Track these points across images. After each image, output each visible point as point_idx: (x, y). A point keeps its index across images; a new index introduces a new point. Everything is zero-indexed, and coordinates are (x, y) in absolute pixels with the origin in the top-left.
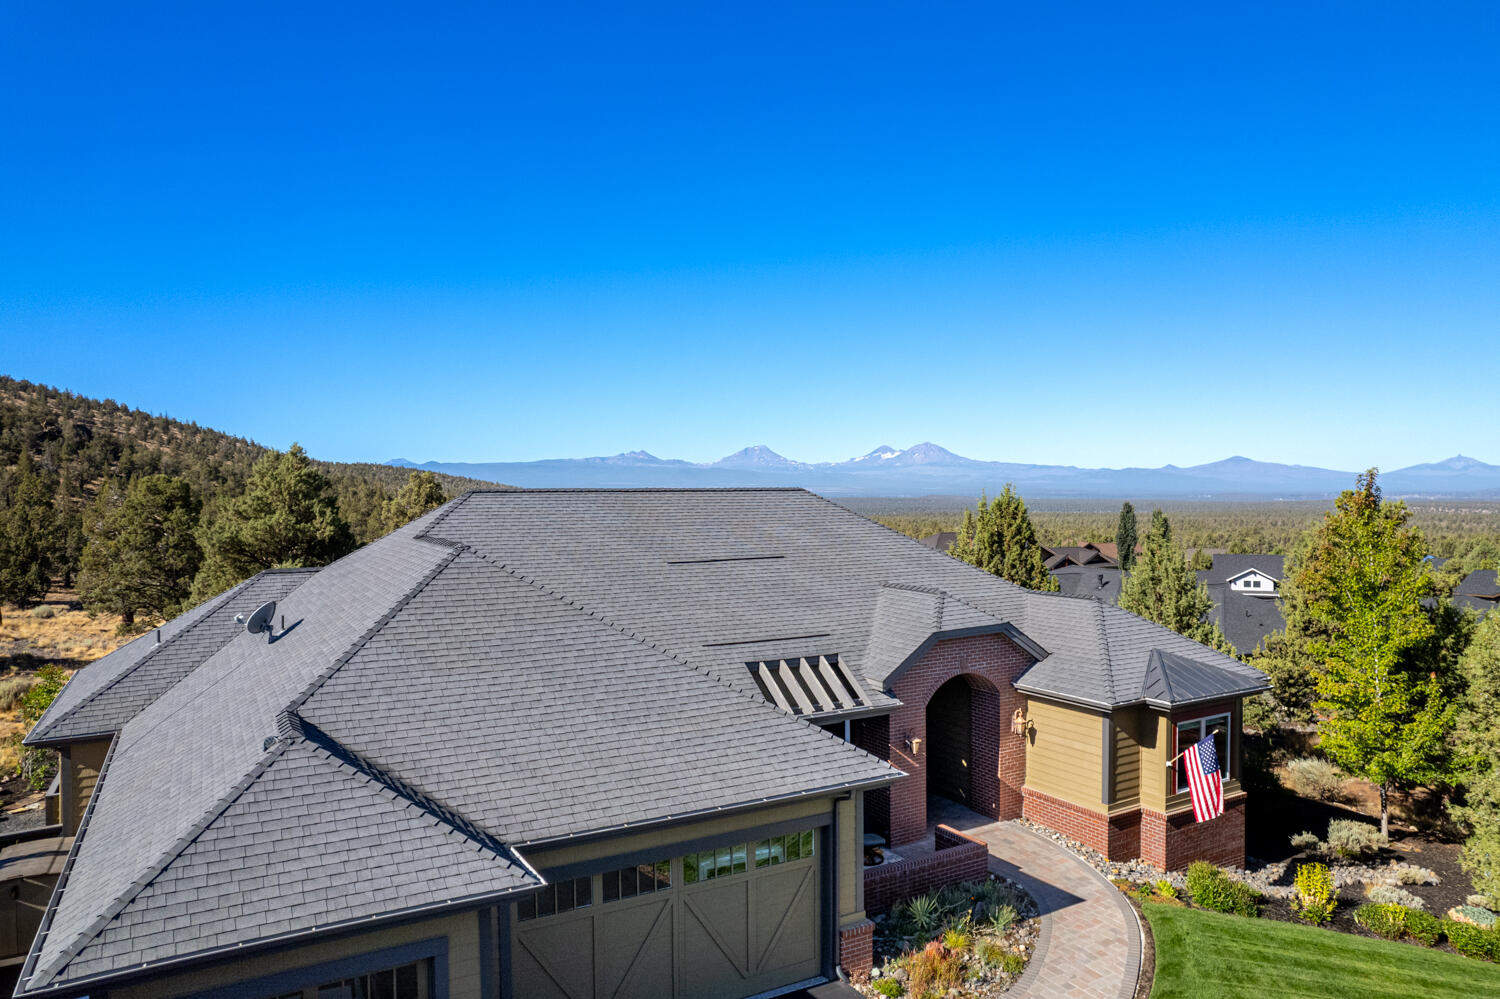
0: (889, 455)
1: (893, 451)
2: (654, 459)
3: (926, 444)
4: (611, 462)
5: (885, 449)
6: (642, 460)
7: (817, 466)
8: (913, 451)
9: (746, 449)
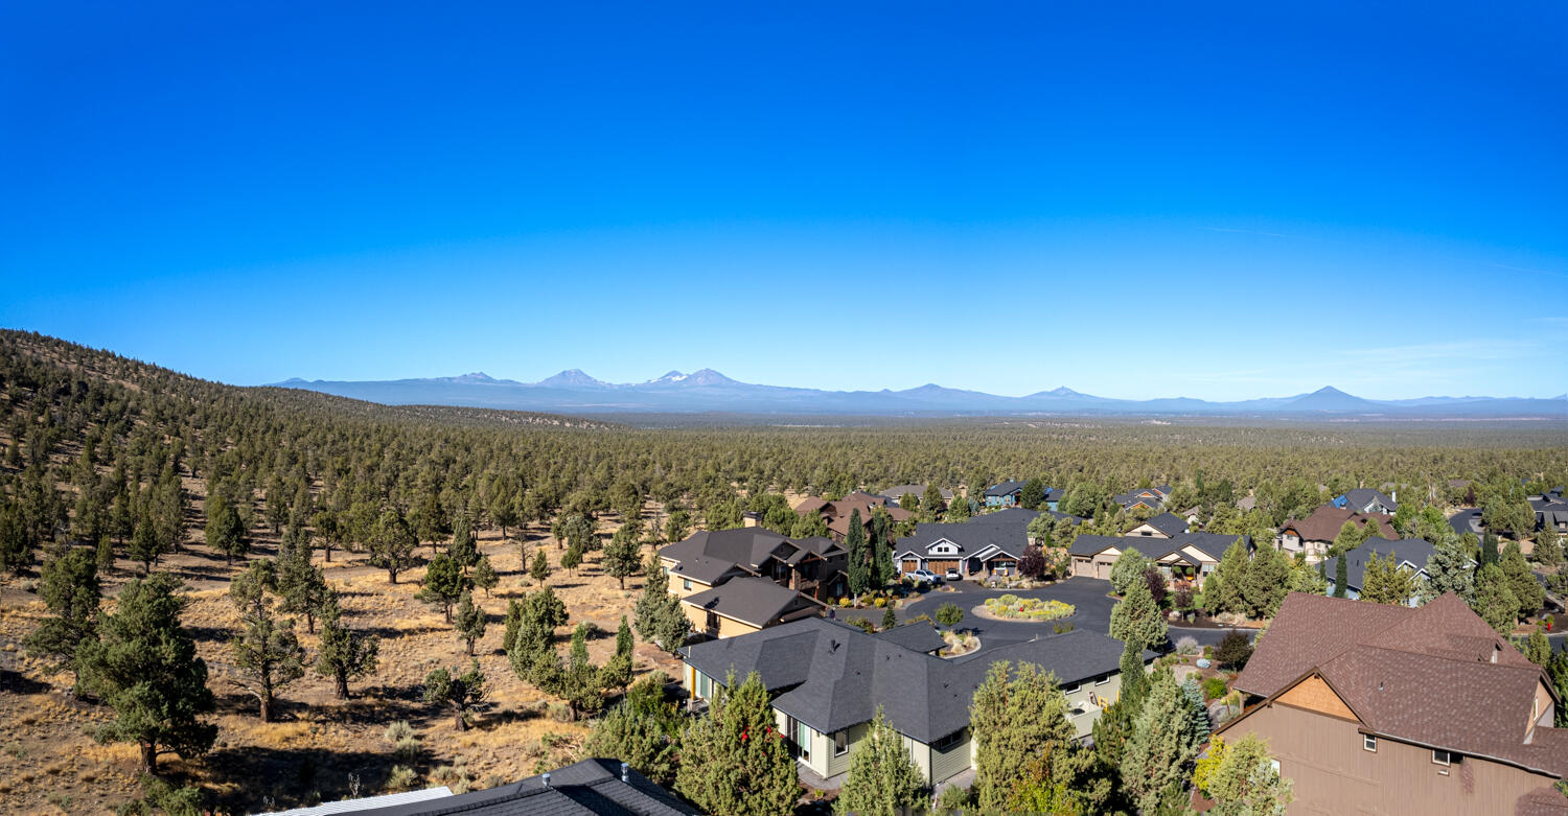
0: (678, 378)
1: (681, 375)
2: (490, 379)
3: (707, 370)
4: (455, 381)
5: (675, 373)
6: (481, 380)
7: (621, 386)
8: (696, 375)
9: (564, 372)
